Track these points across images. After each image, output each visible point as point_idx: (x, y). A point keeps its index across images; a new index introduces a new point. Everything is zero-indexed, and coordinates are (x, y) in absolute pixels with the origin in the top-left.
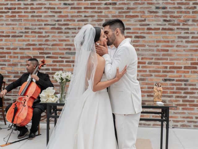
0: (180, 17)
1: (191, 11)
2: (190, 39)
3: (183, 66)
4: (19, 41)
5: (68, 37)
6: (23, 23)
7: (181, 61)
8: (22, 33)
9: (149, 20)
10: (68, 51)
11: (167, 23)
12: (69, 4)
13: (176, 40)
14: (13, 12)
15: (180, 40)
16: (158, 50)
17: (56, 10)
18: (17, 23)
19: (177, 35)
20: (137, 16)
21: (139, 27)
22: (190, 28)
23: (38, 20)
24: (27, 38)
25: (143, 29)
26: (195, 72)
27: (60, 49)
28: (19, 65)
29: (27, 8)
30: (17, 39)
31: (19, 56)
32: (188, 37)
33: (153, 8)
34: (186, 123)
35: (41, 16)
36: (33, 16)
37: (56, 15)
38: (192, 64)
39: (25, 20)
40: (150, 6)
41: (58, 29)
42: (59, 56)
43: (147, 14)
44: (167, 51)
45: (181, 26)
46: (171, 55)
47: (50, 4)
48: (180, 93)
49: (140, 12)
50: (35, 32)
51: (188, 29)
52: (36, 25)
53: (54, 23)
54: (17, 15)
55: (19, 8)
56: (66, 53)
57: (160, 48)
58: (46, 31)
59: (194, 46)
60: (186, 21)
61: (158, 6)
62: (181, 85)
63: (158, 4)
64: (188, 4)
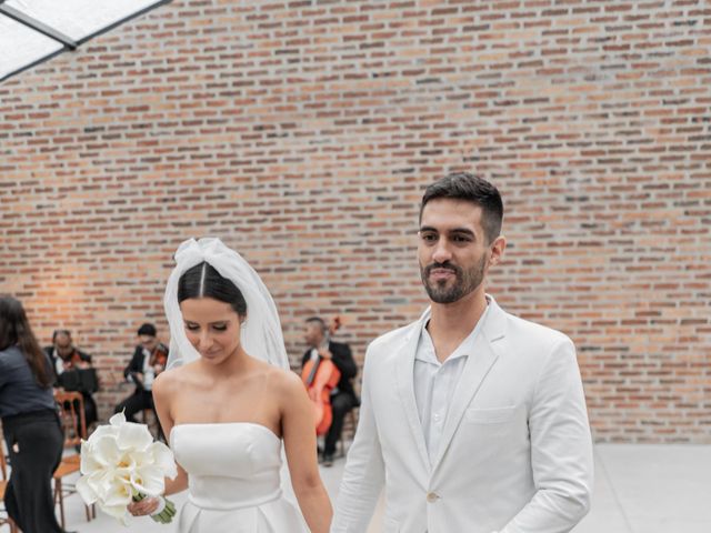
0: (616, 216)
1: (639, 203)
2: (636, 263)
3: (619, 319)
4: (290, 279)
5: (386, 267)
6: (296, 241)
7: (616, 310)
8: (294, 262)
9: (552, 227)
10: (387, 297)
11: (588, 231)
12: (389, 199)
13: (607, 265)
14: (275, 220)
15: (615, 265)
16: (570, 289)
17: (363, 212)
18: (284, 242)
19: (608, 256)
20: (527, 219)
21: (531, 241)
22: (636, 239)
23: (327, 236)
24: (305, 274)
25: (539, 245)
26: (642, 331)
27: (372, 293)
28: (292, 327)
29: (302, 211)
30: (286, 275)
31: (292, 309)
32: (631, 260)
33: (561, 200)
34: (622, 433)
35: (330, 226)
36: (315, 227)
37: (363, 222)
38: (637, 314)
39: (300, 236)
40: (554, 195)
41: (367, 251)
42: (369, 307)
43: (547, 213)
44: (588, 289)
45: (618, 237)
46: (594, 298)
47: (350, 200)
48: (612, 374)
49: (535, 209)
50: (321, 260)
51: (631, 242)
52: (322, 245)
53: (358, 239)
54: (283, 225)
55: (287, 211)
56: (386, 301)
57: (573, 283)
58: (344, 255)
59: (642, 278)
60: (627, 225)
61: (570, 194)
62: (614, 357)
63: (571, 190)
64: (633, 188)
